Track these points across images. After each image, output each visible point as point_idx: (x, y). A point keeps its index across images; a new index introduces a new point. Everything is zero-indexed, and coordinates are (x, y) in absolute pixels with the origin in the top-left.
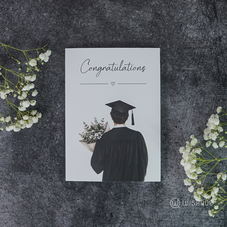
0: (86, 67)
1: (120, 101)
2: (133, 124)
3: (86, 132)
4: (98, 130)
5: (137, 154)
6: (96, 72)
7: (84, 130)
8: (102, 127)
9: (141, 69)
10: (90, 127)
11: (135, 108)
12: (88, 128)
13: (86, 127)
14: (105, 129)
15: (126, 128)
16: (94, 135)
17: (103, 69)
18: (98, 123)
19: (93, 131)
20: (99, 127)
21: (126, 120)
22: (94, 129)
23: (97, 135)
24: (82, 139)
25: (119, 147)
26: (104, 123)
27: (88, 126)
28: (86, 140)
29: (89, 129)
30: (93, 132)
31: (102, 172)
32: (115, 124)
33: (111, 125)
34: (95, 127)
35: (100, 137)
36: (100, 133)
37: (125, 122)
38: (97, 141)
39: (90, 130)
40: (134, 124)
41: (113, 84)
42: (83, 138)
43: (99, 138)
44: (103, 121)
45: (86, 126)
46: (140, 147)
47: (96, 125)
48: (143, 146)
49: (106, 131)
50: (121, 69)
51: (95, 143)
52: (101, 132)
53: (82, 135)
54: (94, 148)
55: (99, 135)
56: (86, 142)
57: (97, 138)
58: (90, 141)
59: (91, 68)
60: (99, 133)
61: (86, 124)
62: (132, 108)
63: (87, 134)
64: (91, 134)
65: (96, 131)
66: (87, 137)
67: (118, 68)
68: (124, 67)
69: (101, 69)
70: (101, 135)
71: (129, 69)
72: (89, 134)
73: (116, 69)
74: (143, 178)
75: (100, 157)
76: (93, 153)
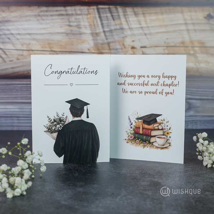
0: (49, 71)
1: (77, 99)
2: (88, 117)
3: (49, 124)
4: (59, 122)
5: (91, 141)
6: (57, 75)
7: (48, 123)
8: (63, 120)
9: (94, 72)
10: (53, 120)
11: (89, 104)
12: (51, 121)
13: (49, 120)
15: (82, 121)
16: (56, 126)
18: (60, 116)
19: (55, 123)
20: (61, 120)
21: (82, 114)
22: (56, 122)
23: (58, 126)
24: (46, 129)
26: (65, 117)
27: (51, 119)
28: (50, 130)
29: (52, 121)
30: (56, 124)
31: (63, 156)
32: (74, 117)
33: (70, 118)
34: (57, 120)
35: (61, 128)
36: (61, 125)
37: (81, 116)
39: (53, 123)
41: (72, 85)
42: (47, 129)
44: (63, 115)
45: (50, 119)
46: (94, 135)
47: (58, 118)
48: (96, 135)
49: (66, 123)
50: (78, 73)
51: (57, 133)
52: (62, 124)
53: (46, 127)
55: (61, 127)
56: (50, 132)
57: (59, 128)
58: (53, 131)
59: (53, 72)
60: (60, 125)
61: (49, 117)
62: (87, 104)
63: (50, 126)
64: (54, 126)
66: (50, 128)
67: (76, 72)
68: (80, 71)
69: (61, 72)
70: (62, 126)
71: (84, 73)
72: (52, 125)
73: (74, 73)
74: (96, 160)
75: (61, 144)
76: (55, 141)
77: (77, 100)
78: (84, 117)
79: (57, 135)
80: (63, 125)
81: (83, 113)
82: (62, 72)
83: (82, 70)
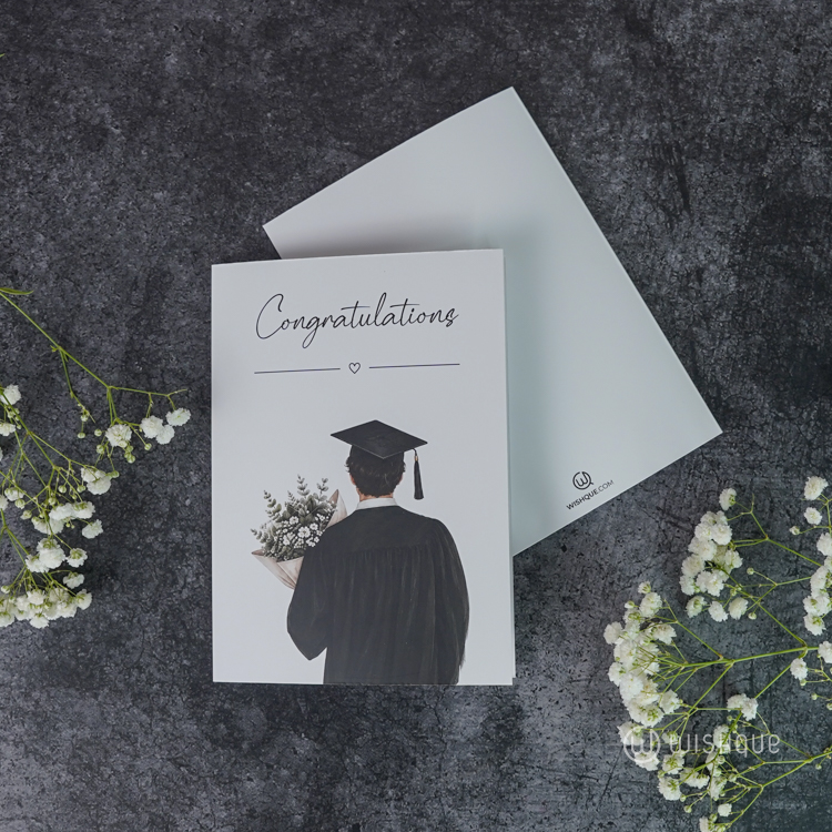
0: (272, 319)
1: (376, 422)
2: (419, 495)
3: (272, 524)
4: (309, 517)
5: (432, 593)
6: (302, 333)
7: (266, 518)
8: (322, 507)
9: (443, 318)
10: (284, 509)
11: (424, 443)
12: (278, 511)
13: (272, 509)
14: (332, 514)
16: (296, 532)
17: (324, 324)
18: (311, 494)
19: (294, 520)
20: (314, 509)
21: (398, 483)
22: (296, 514)
23: (305, 532)
24: (260, 546)
25: (376, 572)
26: (329, 494)
27: (279, 505)
28: (274, 550)
29: (281, 513)
30: (295, 525)
32: (363, 496)
33: (350, 501)
34: (300, 506)
35: (317, 540)
36: (314, 526)
37: (392, 491)
38: (307, 553)
39: (284, 519)
40: (422, 497)
41: (355, 369)
42: (264, 545)
44: (323, 490)
45: (272, 505)
47: (303, 502)
48: (453, 568)
49: (335, 520)
50: (379, 321)
51: (300, 559)
52: (318, 522)
53: (261, 535)
54: (297, 576)
55: (313, 533)
56: (273, 555)
57: (308, 542)
58: (285, 553)
59: (286, 323)
60: (311, 526)
61: (272, 498)
62: (415, 442)
63: (275, 530)
64: (289, 531)
65: (302, 519)
66: (275, 539)
67: (371, 319)
68: (388, 315)
69: (318, 323)
70: (320, 533)
71: (405, 320)
72: (283, 529)
73: (363, 322)
74: (453, 674)
75: (316, 604)
76: (293, 591)
77: (375, 425)
78: (402, 496)
79: (299, 568)
80: (323, 528)
81: (400, 478)
82: (318, 320)
83: (393, 310)
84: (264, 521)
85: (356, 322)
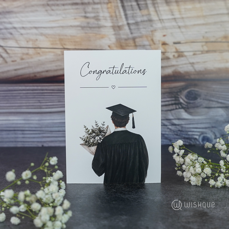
0: (86, 71)
2: (134, 127)
3: (87, 135)
4: (99, 133)
5: (137, 157)
6: (96, 75)
7: (85, 134)
8: (103, 130)
9: (142, 72)
10: (91, 131)
11: (135, 111)
12: (89, 131)
13: (87, 131)
14: (106, 132)
16: (95, 138)
17: (103, 73)
18: (100, 126)
19: (94, 134)
20: (100, 131)
21: (127, 123)
23: (97, 138)
24: (83, 142)
25: (120, 150)
26: (105, 127)
28: (87, 143)
30: (94, 136)
32: (116, 127)
33: (112, 128)
34: (96, 130)
35: (101, 140)
37: (125, 126)
39: (91, 134)
40: (135, 128)
41: (113, 87)
42: (84, 142)
43: (99, 142)
44: (103, 125)
45: (87, 130)
46: (141, 149)
47: (97, 129)
48: (144, 149)
49: (107, 135)
50: (121, 72)
51: (96, 146)
52: (102, 135)
53: (83, 139)
54: (95, 151)
55: (100, 139)
56: (87, 145)
58: (91, 144)
59: (91, 72)
60: (100, 136)
61: (87, 127)
62: (133, 111)
63: (88, 137)
64: (92, 138)
65: (97, 134)
66: (88, 140)
67: (119, 72)
68: (124, 71)
69: (101, 72)
70: (102, 138)
71: (129, 73)
72: (90, 137)
73: (116, 72)
74: (144, 180)
75: (101, 160)
76: (94, 156)
77: (120, 106)
78: (129, 127)
80: (103, 137)
81: (128, 122)
82: (101, 71)
83: (126, 69)
84: (84, 134)
85: (114, 72)
